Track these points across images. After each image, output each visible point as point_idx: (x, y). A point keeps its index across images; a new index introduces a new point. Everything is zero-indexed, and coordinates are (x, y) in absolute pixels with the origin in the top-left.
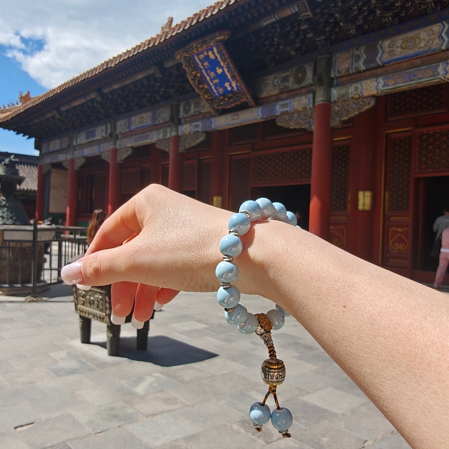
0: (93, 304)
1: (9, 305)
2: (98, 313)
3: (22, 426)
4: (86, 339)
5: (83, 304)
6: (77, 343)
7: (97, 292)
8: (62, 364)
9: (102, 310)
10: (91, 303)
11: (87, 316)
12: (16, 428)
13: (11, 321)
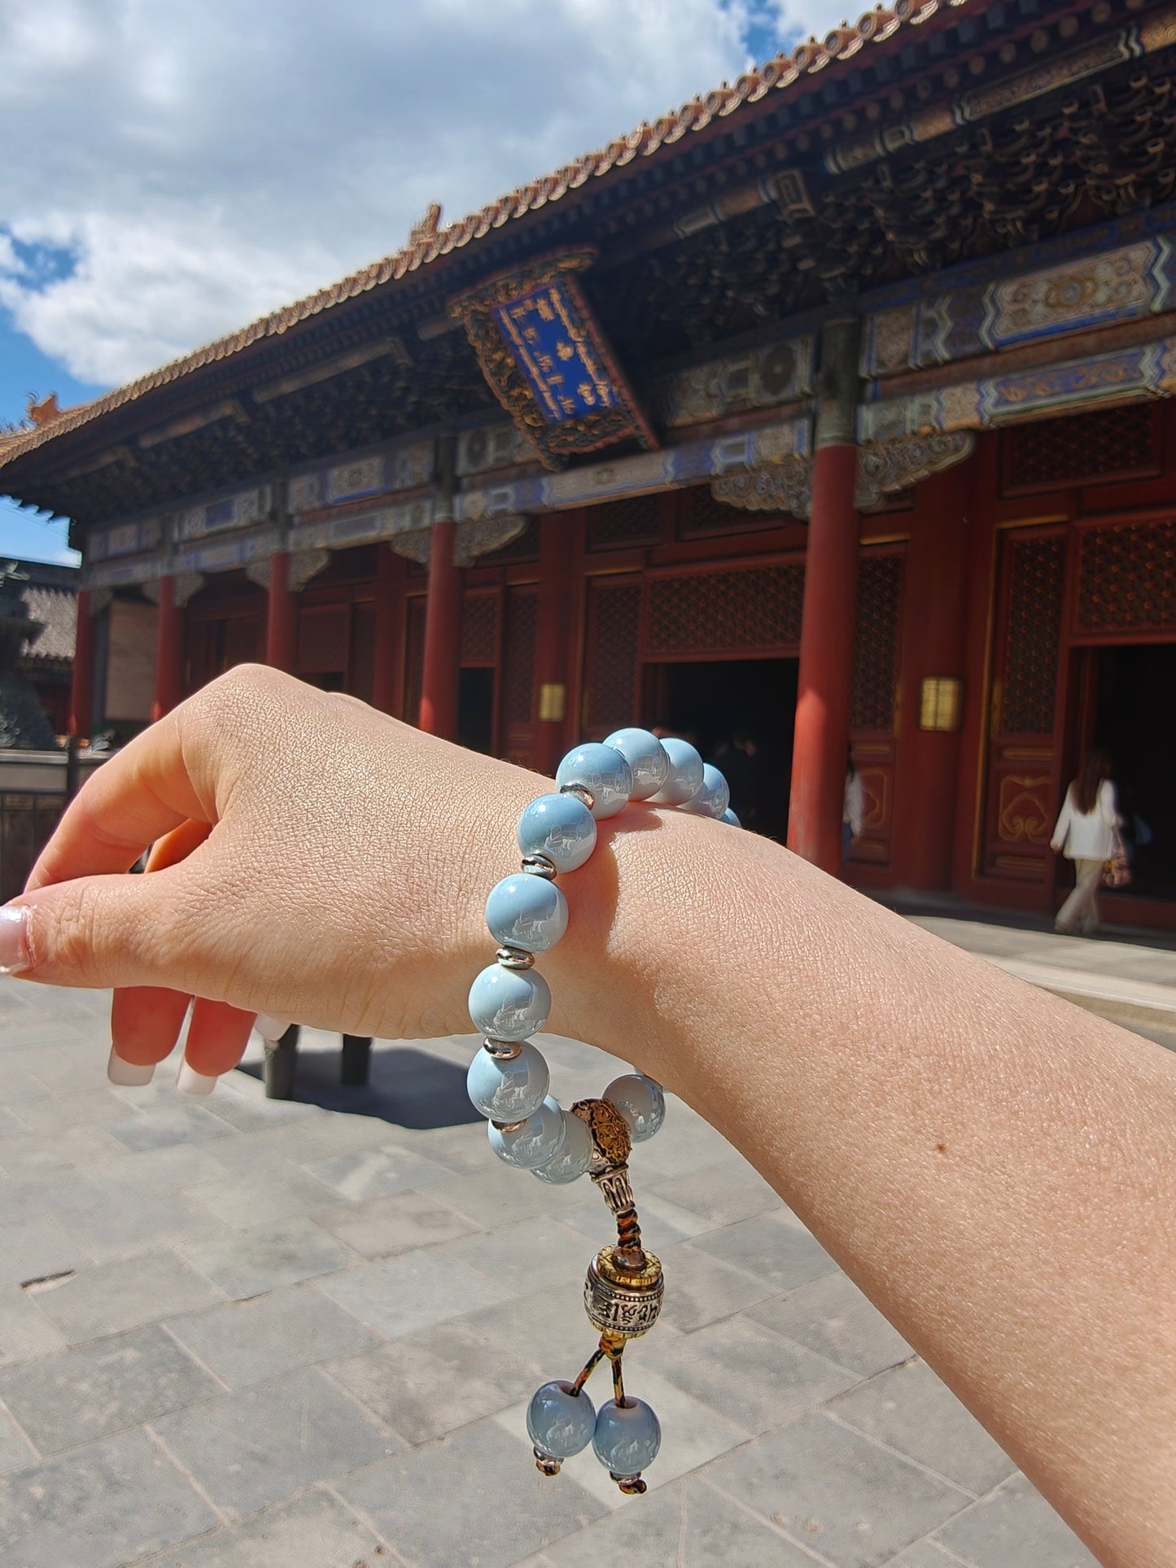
3: (41, 1280)
8: (145, 1120)
12: (25, 1285)
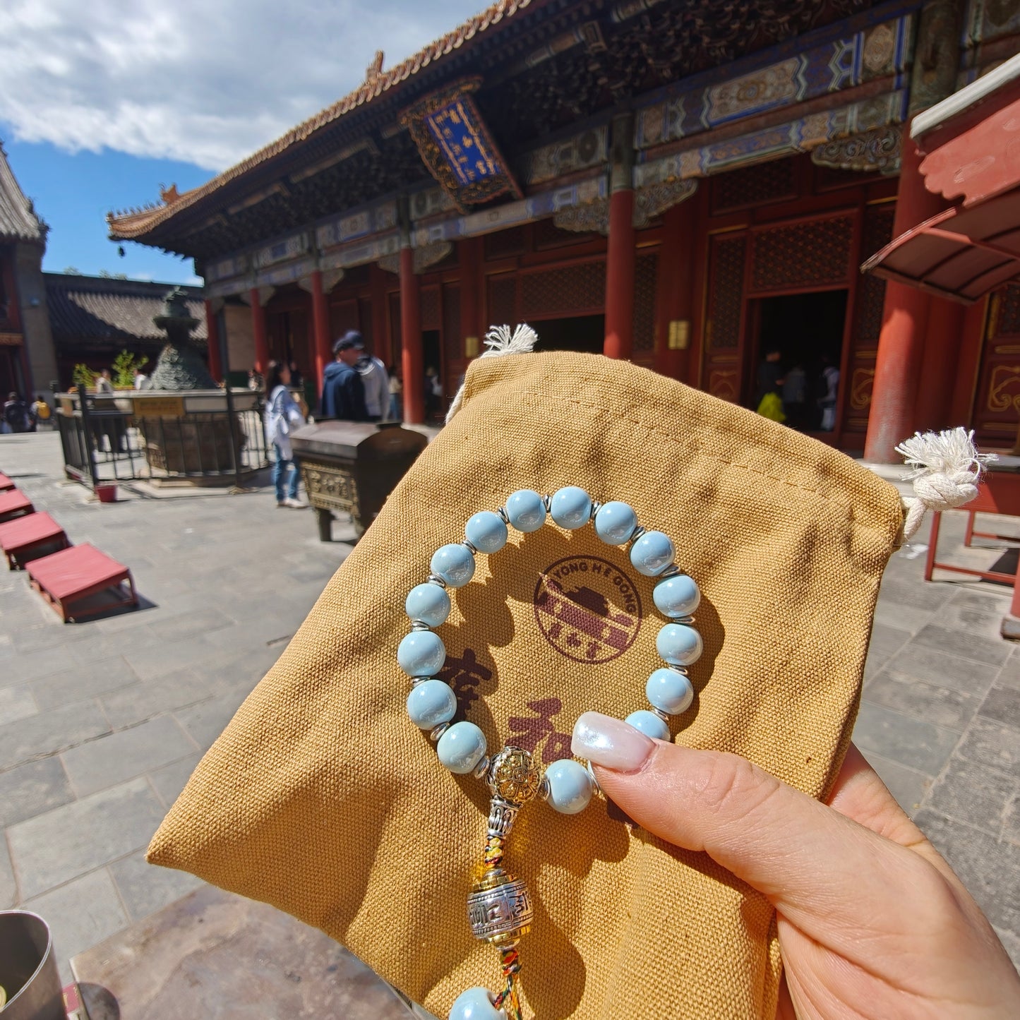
0: (333, 490)
1: (208, 500)
2: (342, 501)
3: (275, 641)
4: (326, 536)
5: (320, 491)
6: (316, 542)
7: (337, 475)
8: (304, 569)
9: (347, 498)
10: (330, 489)
11: (325, 506)
12: (269, 643)
13: (217, 519)
